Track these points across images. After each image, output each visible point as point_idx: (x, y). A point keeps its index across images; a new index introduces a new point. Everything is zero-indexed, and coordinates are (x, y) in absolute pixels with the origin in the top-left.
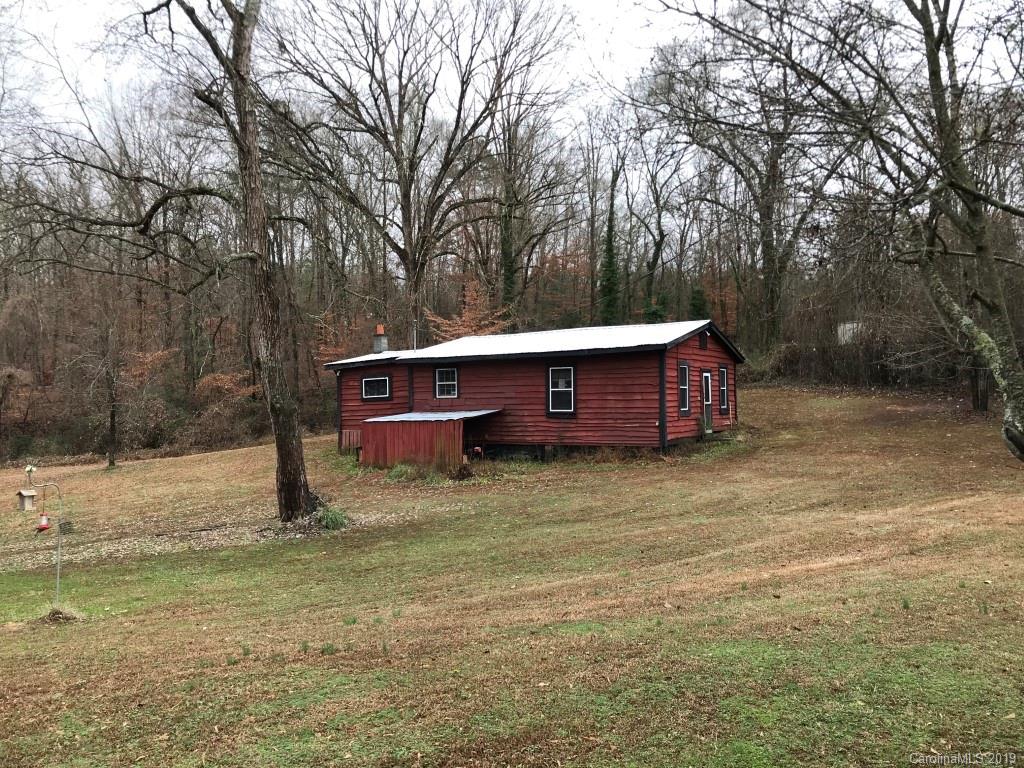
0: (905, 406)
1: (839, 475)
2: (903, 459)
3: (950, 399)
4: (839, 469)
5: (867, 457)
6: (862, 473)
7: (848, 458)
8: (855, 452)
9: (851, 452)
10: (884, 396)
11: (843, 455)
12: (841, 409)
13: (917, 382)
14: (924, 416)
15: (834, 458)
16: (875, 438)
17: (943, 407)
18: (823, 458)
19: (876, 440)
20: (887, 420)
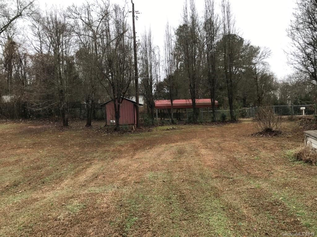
0: (36, 126)
1: (17, 161)
2: (46, 149)
3: (52, 123)
4: (16, 158)
5: (28, 149)
6: (29, 158)
7: (18, 151)
8: (21, 148)
9: (19, 148)
10: (25, 122)
11: (15, 149)
12: (8, 129)
13: (38, 117)
14: (45, 130)
15: (11, 152)
16: (28, 140)
17: (50, 126)
18: (4, 152)
19: (29, 141)
20: (30, 131)
